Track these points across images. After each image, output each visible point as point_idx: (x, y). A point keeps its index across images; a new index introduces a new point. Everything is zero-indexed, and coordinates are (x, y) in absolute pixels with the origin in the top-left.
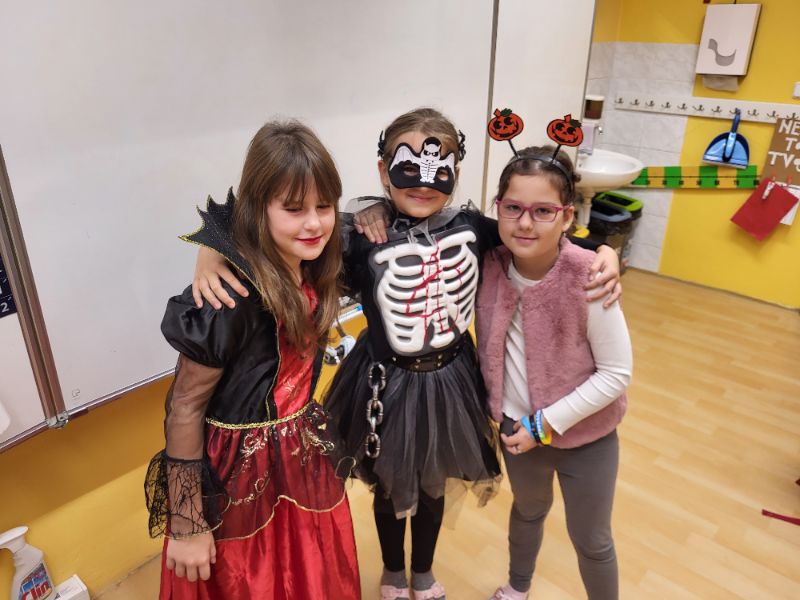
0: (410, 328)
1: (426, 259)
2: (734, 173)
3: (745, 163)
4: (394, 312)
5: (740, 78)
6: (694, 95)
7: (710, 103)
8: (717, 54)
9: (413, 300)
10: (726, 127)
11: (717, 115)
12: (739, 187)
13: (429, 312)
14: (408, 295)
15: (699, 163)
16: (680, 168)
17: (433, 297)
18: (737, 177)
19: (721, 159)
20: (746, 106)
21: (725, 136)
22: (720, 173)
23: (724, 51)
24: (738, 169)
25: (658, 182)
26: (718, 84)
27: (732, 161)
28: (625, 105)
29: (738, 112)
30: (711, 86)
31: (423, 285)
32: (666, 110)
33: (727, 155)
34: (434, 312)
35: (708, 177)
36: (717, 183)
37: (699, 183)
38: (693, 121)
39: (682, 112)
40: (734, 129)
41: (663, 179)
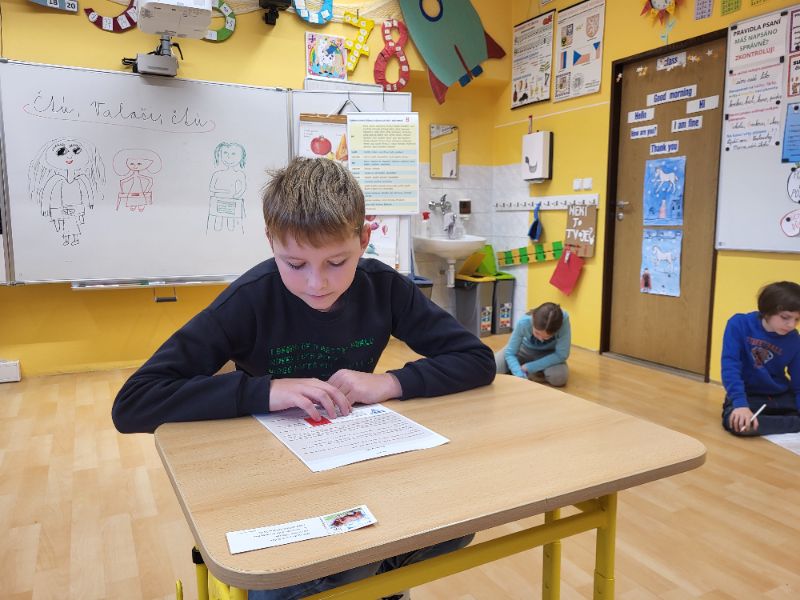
2: (551, 248)
5: (548, 181)
8: (530, 166)
18: (553, 251)
22: (545, 249)
25: (518, 261)
28: (499, 208)
32: (517, 208)
35: (540, 253)
36: (545, 257)
37: (536, 258)
39: (525, 208)
41: (520, 258)
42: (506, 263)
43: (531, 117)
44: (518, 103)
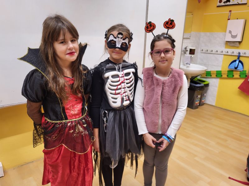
0: (116, 99)
1: (120, 76)
2: (239, 73)
3: (242, 69)
4: (111, 93)
5: (240, 42)
6: (225, 48)
7: (230, 51)
8: (232, 35)
9: (117, 89)
10: (236, 58)
11: (233, 54)
12: (240, 78)
13: (122, 93)
14: (115, 88)
15: (227, 69)
16: (221, 71)
17: (123, 88)
18: (240, 74)
19: (234, 68)
20: (242, 51)
21: (235, 61)
22: (234, 73)
23: (234, 34)
24: (240, 71)
25: (214, 76)
26: (232, 44)
27: (238, 69)
28: (204, 51)
29: (239, 53)
30: (230, 45)
31: (120, 84)
32: (217, 53)
33: (236, 67)
34: (124, 93)
35: (230, 74)
36: (233, 76)
37: (228, 76)
38: (225, 56)
39: (222, 53)
40: (238, 58)
41: (216, 75)
42: (206, 76)
43: (230, 11)
44: (222, 4)
